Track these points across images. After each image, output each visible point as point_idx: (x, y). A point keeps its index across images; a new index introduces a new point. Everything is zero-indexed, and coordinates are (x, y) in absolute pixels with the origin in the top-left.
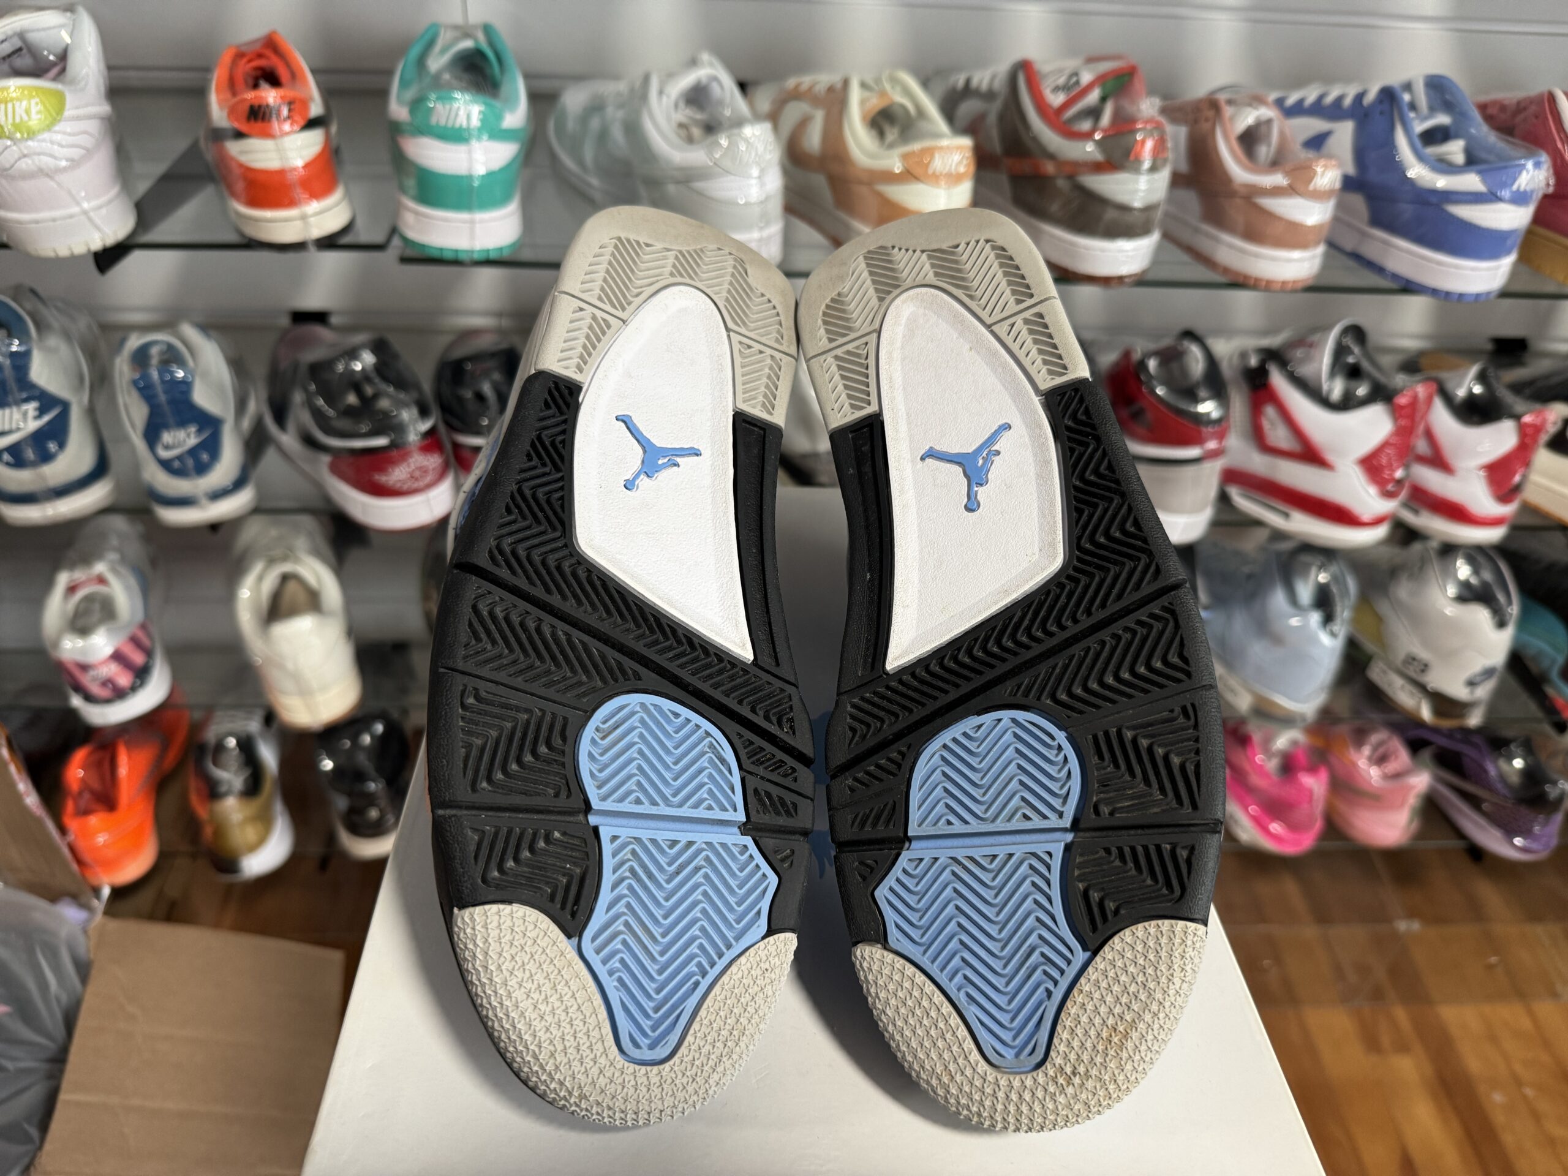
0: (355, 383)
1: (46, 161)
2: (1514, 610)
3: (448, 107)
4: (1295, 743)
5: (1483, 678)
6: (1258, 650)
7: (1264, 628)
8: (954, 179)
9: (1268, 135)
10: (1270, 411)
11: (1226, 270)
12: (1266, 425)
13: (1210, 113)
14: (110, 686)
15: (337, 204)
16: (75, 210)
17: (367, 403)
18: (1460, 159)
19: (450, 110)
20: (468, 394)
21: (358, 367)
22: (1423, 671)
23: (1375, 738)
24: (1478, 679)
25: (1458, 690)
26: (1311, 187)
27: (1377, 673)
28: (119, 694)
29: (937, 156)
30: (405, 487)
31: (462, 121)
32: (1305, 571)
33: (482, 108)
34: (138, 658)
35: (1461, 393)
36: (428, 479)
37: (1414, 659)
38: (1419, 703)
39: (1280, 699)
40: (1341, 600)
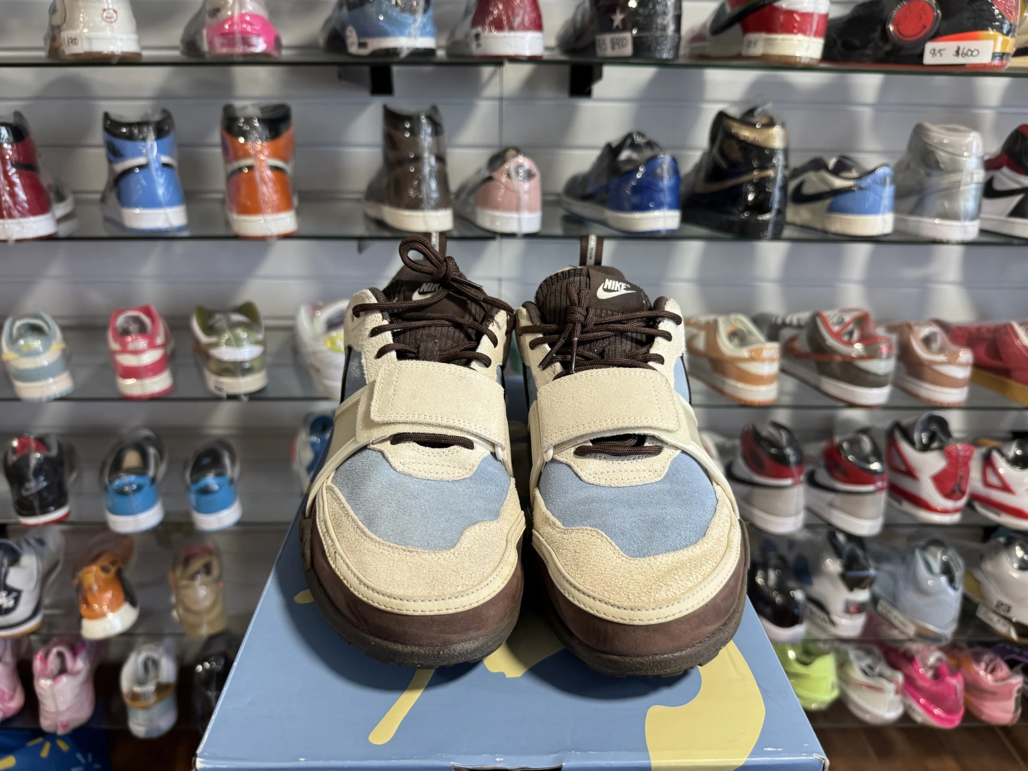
7: (917, 586)
23: (986, 657)
27: (982, 613)
32: (934, 554)
38: (1009, 630)
39: (931, 627)
40: (957, 571)
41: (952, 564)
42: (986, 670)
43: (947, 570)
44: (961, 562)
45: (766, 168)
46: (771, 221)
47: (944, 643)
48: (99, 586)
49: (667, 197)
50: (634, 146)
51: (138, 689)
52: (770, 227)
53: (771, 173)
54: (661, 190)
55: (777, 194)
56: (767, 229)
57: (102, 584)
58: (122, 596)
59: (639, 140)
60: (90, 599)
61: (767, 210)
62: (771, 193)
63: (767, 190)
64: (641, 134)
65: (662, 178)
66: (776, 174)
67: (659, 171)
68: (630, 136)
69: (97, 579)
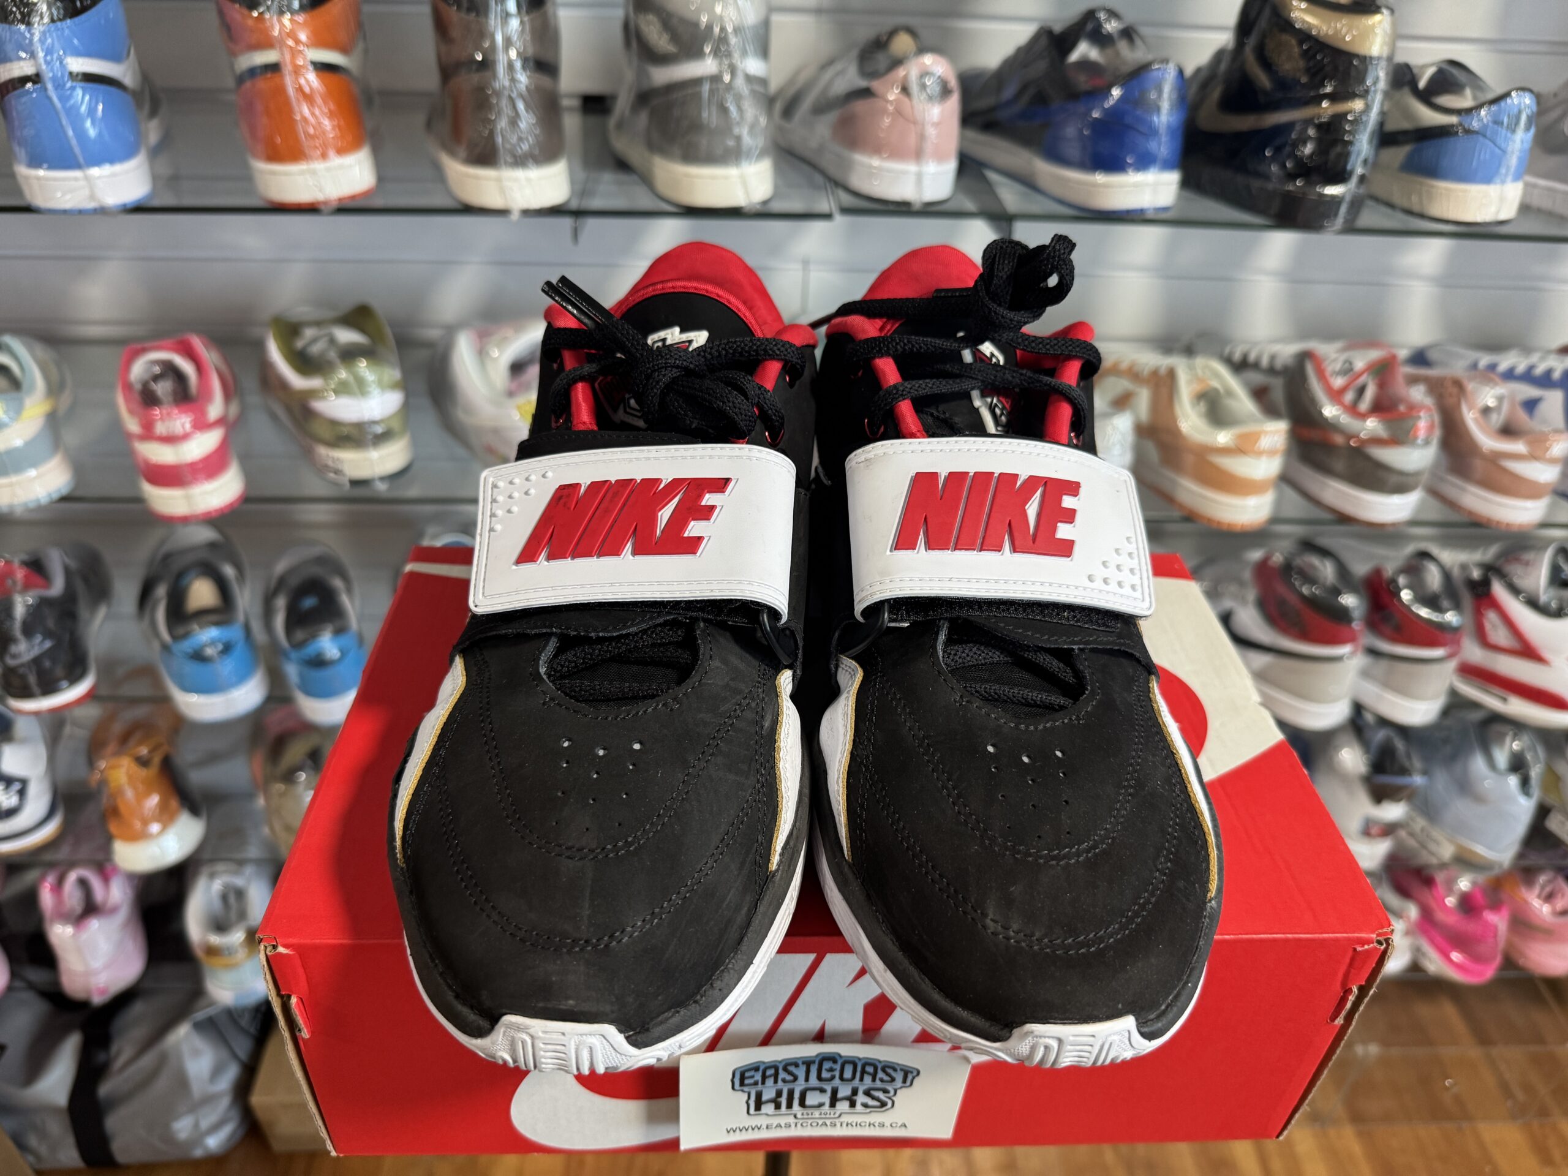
4: (1474, 884)
6: (1460, 808)
7: (1465, 787)
8: (1271, 453)
10: (1491, 617)
11: (1470, 513)
12: (1488, 626)
13: (1454, 390)
23: (1542, 879)
26: (1548, 455)
27: (1555, 824)
29: (1262, 437)
32: (1500, 739)
39: (1480, 850)
40: (1534, 766)
41: (1529, 757)
42: (1539, 897)
43: (1518, 765)
44: (1541, 752)
45: (1353, 96)
46: (1348, 198)
47: (1496, 872)
48: (135, 788)
49: (1164, 145)
50: (1100, 39)
51: (215, 939)
52: (1343, 209)
53: (1358, 105)
54: (1153, 132)
55: (1363, 145)
56: (1336, 215)
57: (141, 787)
58: (174, 803)
59: (1111, 26)
60: (122, 808)
61: (1340, 176)
62: (1350, 143)
63: (1346, 138)
64: (1113, 14)
65: (1158, 109)
66: (1368, 108)
67: (1153, 95)
68: (1090, 15)
69: (130, 778)
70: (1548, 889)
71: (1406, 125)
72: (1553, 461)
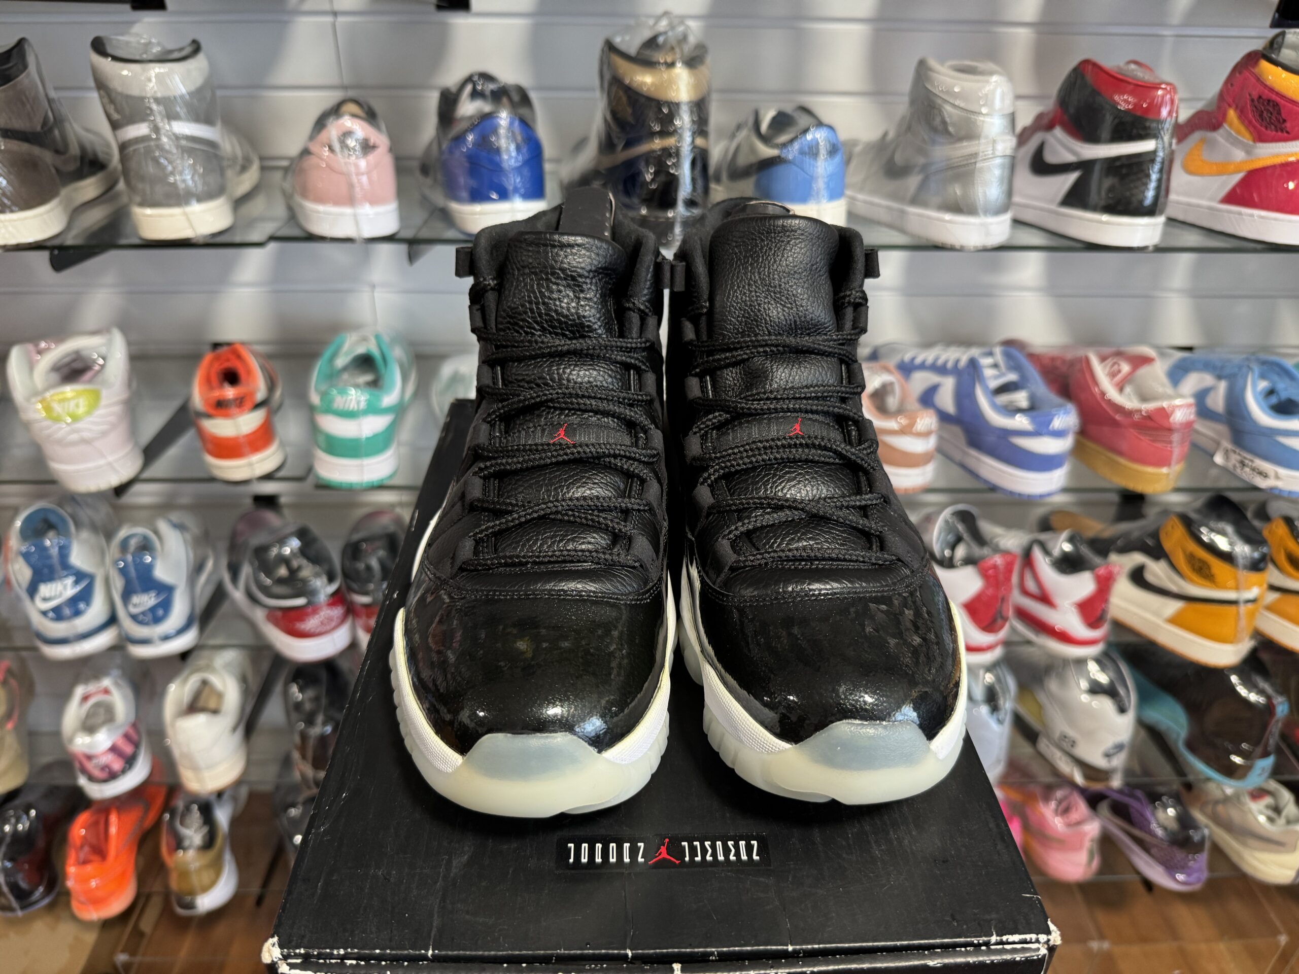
0: (285, 561)
1: (86, 435)
2: (1133, 699)
3: (344, 399)
5: (1115, 751)
9: (893, 392)
14: (107, 770)
15: (274, 454)
16: (102, 462)
17: (293, 572)
18: (1024, 404)
19: (346, 400)
20: (361, 566)
21: (287, 551)
22: (1072, 746)
24: (1112, 751)
25: (1099, 761)
28: (112, 776)
30: (318, 631)
31: (353, 406)
32: (975, 675)
33: (368, 397)
34: (128, 749)
35: (1056, 552)
36: (333, 624)
37: (1065, 737)
38: (1072, 771)
40: (1005, 697)
41: (998, 687)
42: (1056, 810)
43: (991, 697)
45: (668, 134)
49: (515, 181)
54: (499, 168)
55: (685, 178)
61: (673, 203)
62: (673, 175)
63: (668, 170)
64: (486, 77)
65: (501, 151)
66: (681, 143)
67: (492, 139)
70: (1064, 805)
71: (753, 159)
72: (926, 434)
